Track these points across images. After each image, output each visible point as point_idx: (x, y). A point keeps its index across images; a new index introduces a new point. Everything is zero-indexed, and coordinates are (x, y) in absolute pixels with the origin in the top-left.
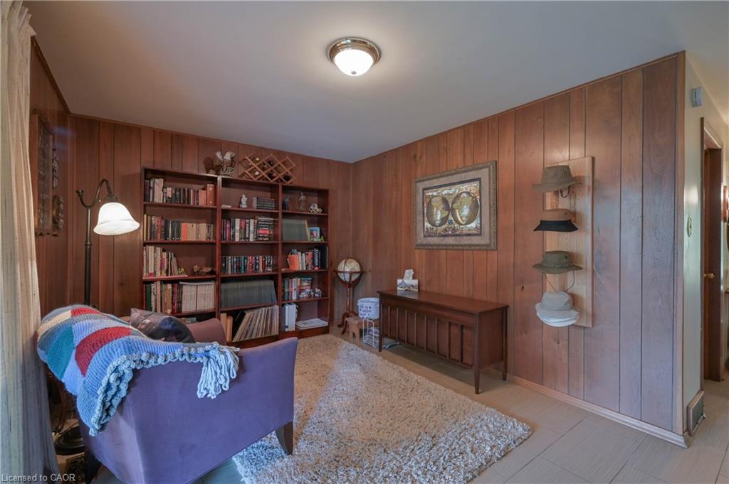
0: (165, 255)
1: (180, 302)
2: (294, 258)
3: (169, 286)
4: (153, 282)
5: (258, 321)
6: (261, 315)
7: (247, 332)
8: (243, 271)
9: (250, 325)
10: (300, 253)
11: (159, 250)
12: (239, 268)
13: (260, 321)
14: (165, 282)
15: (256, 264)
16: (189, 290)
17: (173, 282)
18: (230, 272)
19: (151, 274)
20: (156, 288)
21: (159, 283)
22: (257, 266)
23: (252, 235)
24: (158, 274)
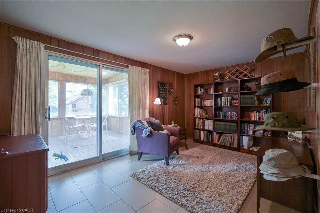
0: (200, 110)
1: (204, 126)
2: (251, 114)
3: (201, 120)
4: (197, 118)
5: (227, 139)
6: (229, 136)
7: (223, 142)
8: (226, 118)
9: (224, 139)
10: (255, 112)
11: (199, 108)
12: (225, 116)
13: (228, 139)
14: (200, 118)
15: (232, 115)
16: (207, 122)
17: (202, 119)
18: (221, 118)
19: (197, 116)
20: (197, 120)
21: (198, 118)
22: (232, 117)
23: (228, 103)
24: (198, 115)
